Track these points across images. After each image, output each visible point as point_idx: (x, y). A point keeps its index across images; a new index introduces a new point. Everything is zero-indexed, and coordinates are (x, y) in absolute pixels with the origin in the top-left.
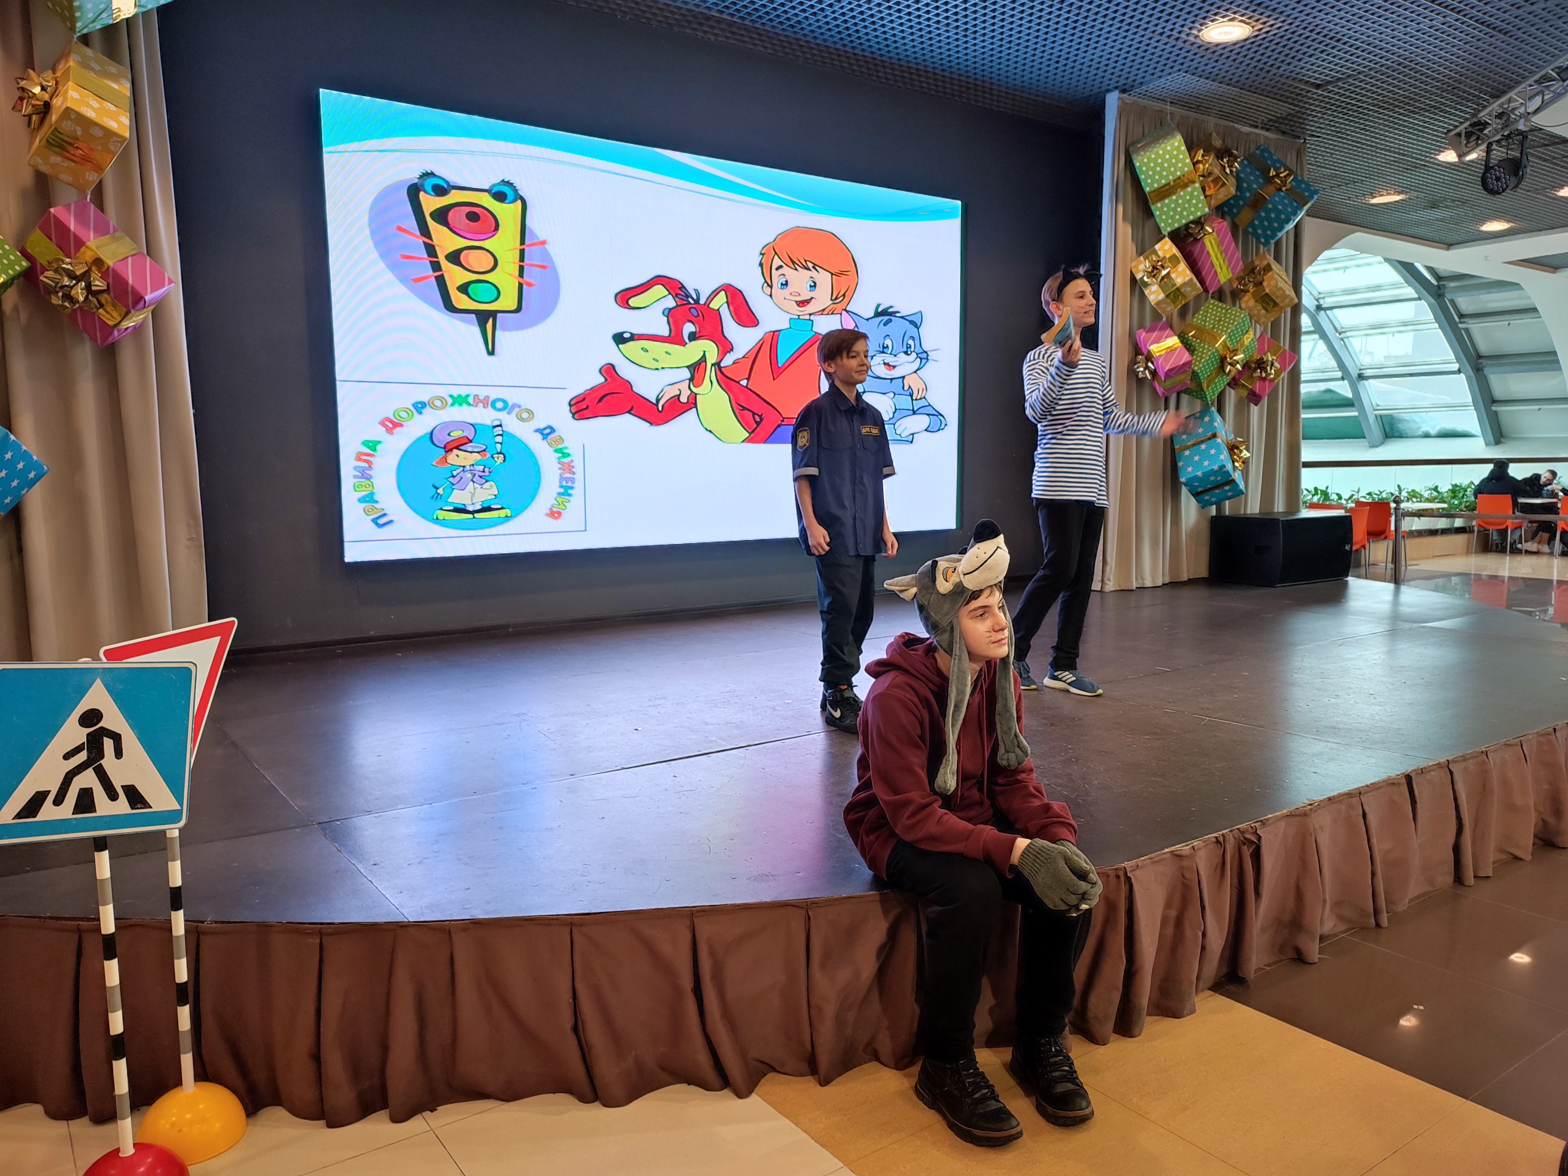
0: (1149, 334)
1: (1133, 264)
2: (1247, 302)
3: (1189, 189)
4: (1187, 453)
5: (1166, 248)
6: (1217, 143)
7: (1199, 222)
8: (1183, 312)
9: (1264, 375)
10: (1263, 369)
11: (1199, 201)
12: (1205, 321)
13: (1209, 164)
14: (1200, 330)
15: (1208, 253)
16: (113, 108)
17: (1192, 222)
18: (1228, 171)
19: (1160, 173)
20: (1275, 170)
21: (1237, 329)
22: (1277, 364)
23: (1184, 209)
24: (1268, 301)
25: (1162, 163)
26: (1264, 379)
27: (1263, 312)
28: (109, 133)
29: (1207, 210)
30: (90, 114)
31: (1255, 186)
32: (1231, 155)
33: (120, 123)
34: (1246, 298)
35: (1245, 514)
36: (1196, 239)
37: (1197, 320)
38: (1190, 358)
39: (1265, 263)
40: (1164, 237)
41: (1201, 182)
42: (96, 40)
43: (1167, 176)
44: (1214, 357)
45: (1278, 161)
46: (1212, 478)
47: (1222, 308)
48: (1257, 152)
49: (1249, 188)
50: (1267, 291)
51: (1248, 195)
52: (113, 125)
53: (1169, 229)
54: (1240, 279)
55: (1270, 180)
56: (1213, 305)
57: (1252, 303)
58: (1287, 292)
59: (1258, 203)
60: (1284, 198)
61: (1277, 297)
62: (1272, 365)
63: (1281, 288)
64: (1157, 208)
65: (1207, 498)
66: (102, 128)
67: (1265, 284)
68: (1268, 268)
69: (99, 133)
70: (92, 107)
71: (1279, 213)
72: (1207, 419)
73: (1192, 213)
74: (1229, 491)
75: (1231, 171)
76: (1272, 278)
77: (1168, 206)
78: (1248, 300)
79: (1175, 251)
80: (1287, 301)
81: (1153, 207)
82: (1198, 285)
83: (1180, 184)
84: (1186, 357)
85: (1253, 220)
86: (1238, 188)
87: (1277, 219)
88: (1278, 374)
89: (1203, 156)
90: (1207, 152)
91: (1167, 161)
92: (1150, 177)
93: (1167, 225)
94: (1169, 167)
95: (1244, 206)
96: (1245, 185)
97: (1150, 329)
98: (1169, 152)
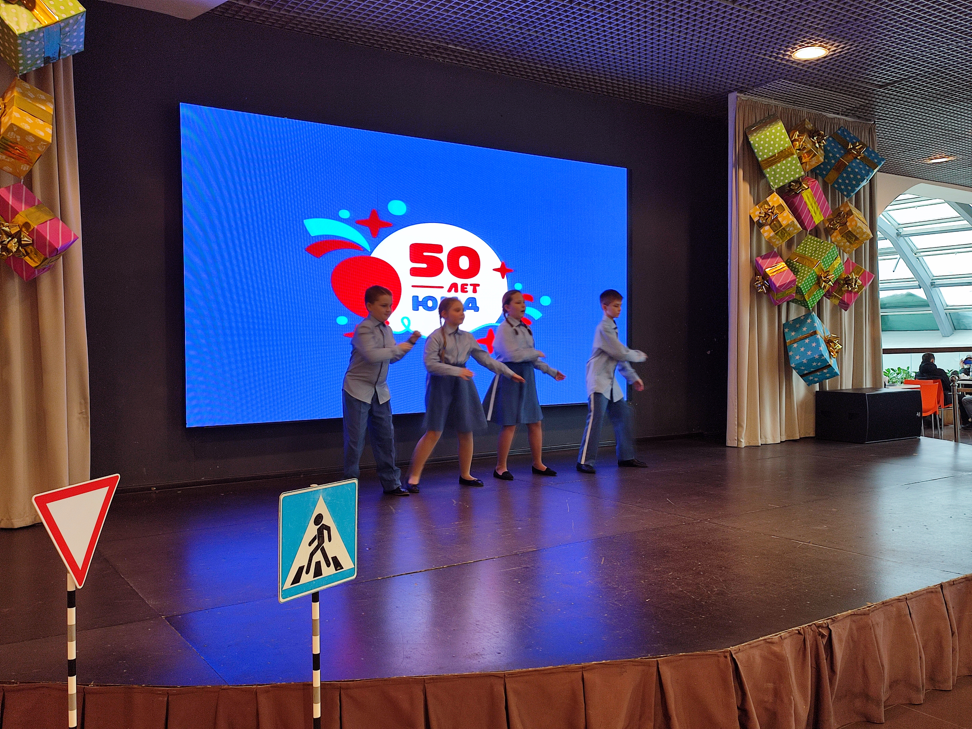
0: (764, 261)
1: (751, 211)
2: (836, 237)
3: (790, 159)
4: (795, 345)
5: (775, 200)
6: (810, 126)
7: (798, 182)
8: (790, 244)
9: (850, 289)
10: (849, 285)
11: (797, 167)
12: (805, 251)
13: (804, 140)
14: (803, 257)
15: (805, 202)
16: (41, 122)
17: (792, 182)
18: (817, 145)
19: (768, 148)
20: (852, 144)
21: (828, 256)
22: (859, 281)
23: (787, 173)
24: (851, 236)
25: (769, 141)
26: (851, 292)
27: (848, 244)
28: (38, 140)
29: (803, 173)
30: (26, 127)
31: (838, 156)
32: (819, 135)
33: (45, 132)
34: (835, 234)
35: (841, 390)
36: (796, 193)
37: (798, 250)
38: (795, 278)
39: (848, 209)
40: (773, 192)
41: (798, 154)
43: (774, 150)
44: (813, 276)
45: (854, 138)
46: (815, 364)
47: (817, 242)
48: (839, 132)
49: (834, 157)
50: (850, 229)
51: (833, 161)
52: (41, 134)
53: (776, 186)
54: (830, 220)
55: (848, 152)
56: (811, 239)
57: (839, 238)
58: (865, 230)
59: (840, 167)
60: (859, 163)
61: (857, 233)
62: (856, 281)
63: (860, 227)
64: (768, 172)
65: (811, 378)
66: (34, 136)
67: (848, 224)
68: (850, 213)
69: (31, 139)
70: (27, 122)
71: (856, 174)
72: (809, 321)
73: (792, 175)
74: (827, 373)
75: (820, 146)
76: (853, 220)
77: (774, 170)
78: (837, 235)
79: (781, 201)
80: (864, 236)
81: (765, 171)
82: (799, 226)
83: (784, 155)
84: (791, 276)
85: (838, 179)
86: (825, 158)
87: (855, 178)
88: (860, 287)
89: (798, 136)
90: (801, 133)
91: (772, 140)
92: (761, 151)
93: (775, 183)
94: (774, 144)
95: (830, 169)
96: (831, 155)
97: (766, 257)
98: (774, 134)
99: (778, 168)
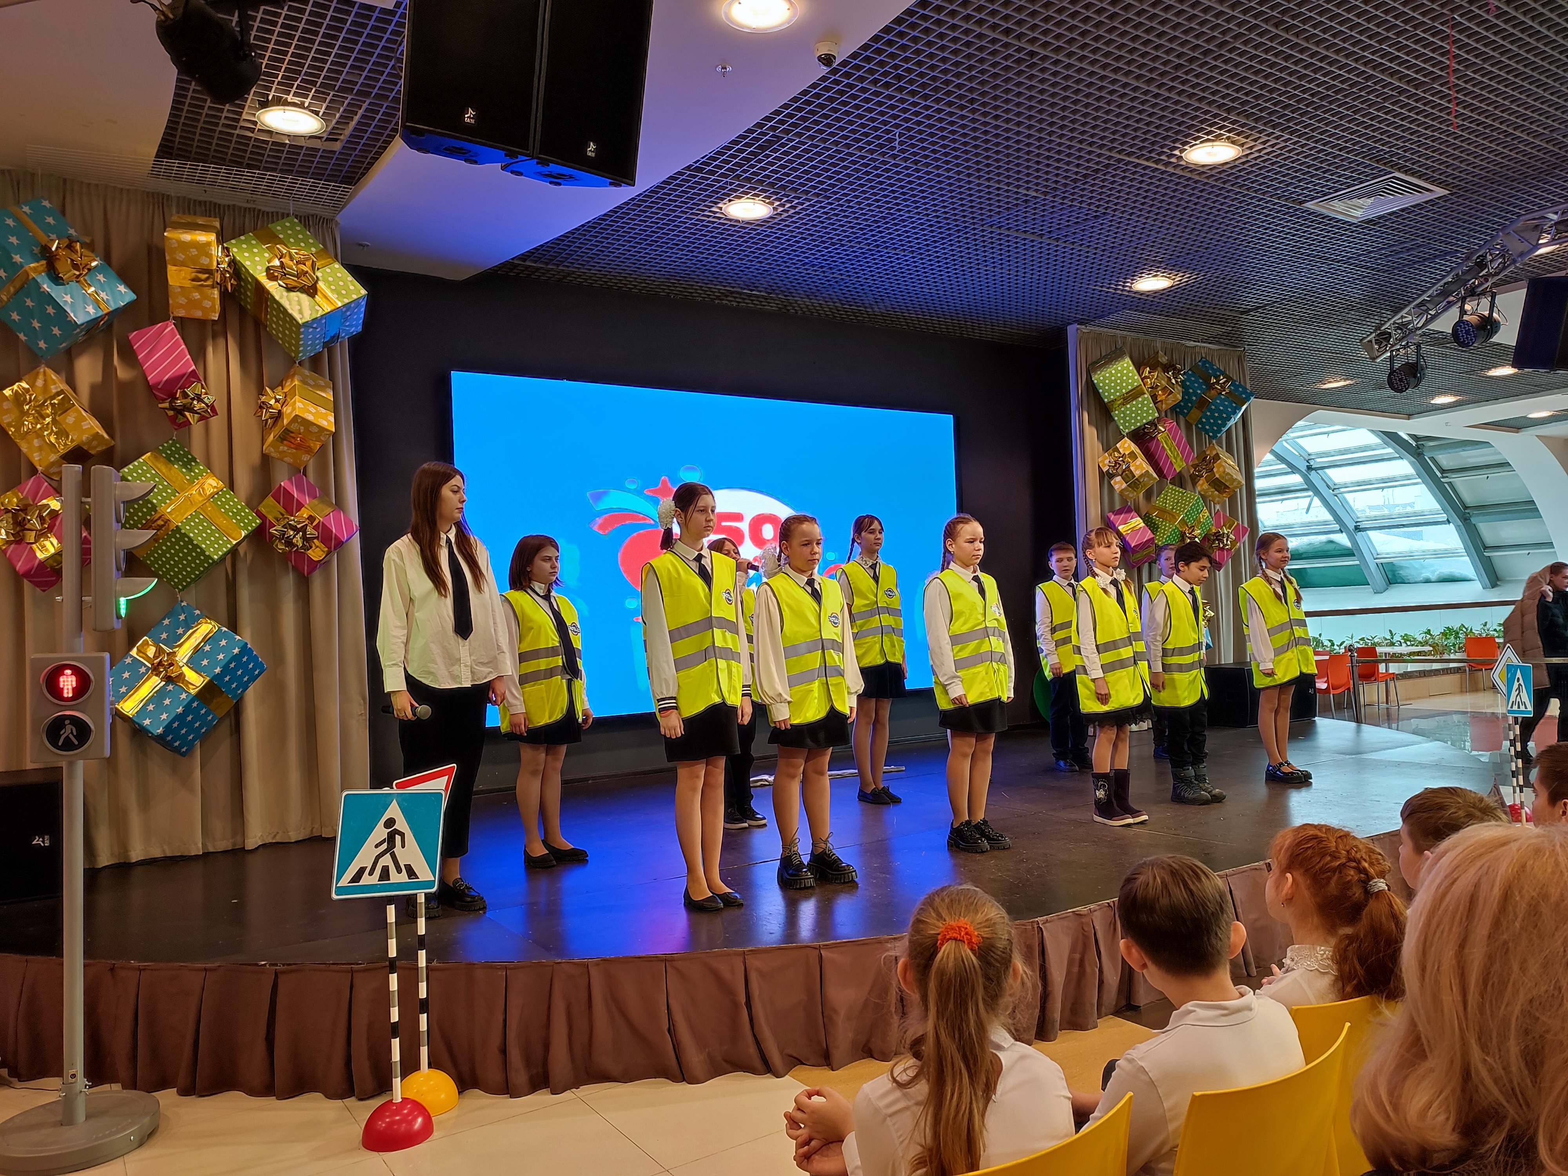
0: (1117, 516)
1: (1100, 460)
2: (1202, 485)
3: (1140, 399)
5: (1127, 446)
6: (1164, 359)
7: (1153, 424)
8: (1149, 495)
9: (1221, 545)
10: (1221, 541)
11: (1149, 408)
12: (1166, 503)
13: (1156, 377)
14: (1163, 511)
15: (1163, 447)
16: (324, 411)
17: (1147, 424)
18: (1173, 381)
19: (1114, 388)
20: (1215, 378)
21: (1192, 509)
22: (1231, 536)
23: (1138, 415)
24: (1219, 485)
25: (1116, 380)
26: (1223, 549)
27: (1216, 493)
28: (322, 429)
29: (1157, 415)
30: (310, 418)
31: (1199, 392)
32: (1175, 369)
33: (328, 421)
34: (1201, 482)
35: (1220, 664)
36: (1151, 437)
37: (1158, 502)
38: (1153, 536)
39: (1214, 453)
40: (1124, 437)
41: (1150, 393)
42: (307, 364)
43: (1121, 390)
44: (1175, 533)
45: (1219, 370)
47: (1179, 492)
48: (1200, 363)
49: (1195, 394)
50: (1217, 476)
51: (1194, 398)
52: (324, 423)
53: (1127, 430)
54: (1195, 466)
55: (1211, 387)
56: (1171, 489)
57: (1206, 486)
58: (1235, 476)
59: (1202, 404)
60: (1224, 400)
61: (1226, 481)
62: (1228, 537)
63: (1228, 474)
64: (1117, 414)
66: (318, 426)
67: (1215, 470)
68: (1217, 457)
69: (315, 430)
70: (310, 412)
71: (1220, 412)
73: (1145, 417)
75: (1177, 382)
76: (1220, 465)
77: (1123, 412)
78: (1203, 484)
79: (1133, 447)
80: (1235, 483)
81: (1113, 414)
82: (1155, 475)
83: (1134, 394)
84: (1149, 535)
85: (1201, 418)
86: (1185, 393)
87: (1220, 418)
88: (1234, 543)
89: (1149, 373)
90: (1153, 369)
91: (1119, 378)
92: (1107, 391)
93: (1126, 427)
94: (1122, 383)
95: (1191, 408)
96: (1191, 391)
97: (1118, 513)
98: (1120, 371)
99: (1127, 409)
